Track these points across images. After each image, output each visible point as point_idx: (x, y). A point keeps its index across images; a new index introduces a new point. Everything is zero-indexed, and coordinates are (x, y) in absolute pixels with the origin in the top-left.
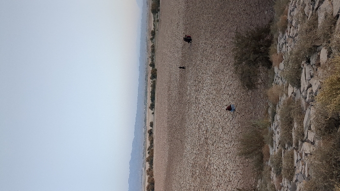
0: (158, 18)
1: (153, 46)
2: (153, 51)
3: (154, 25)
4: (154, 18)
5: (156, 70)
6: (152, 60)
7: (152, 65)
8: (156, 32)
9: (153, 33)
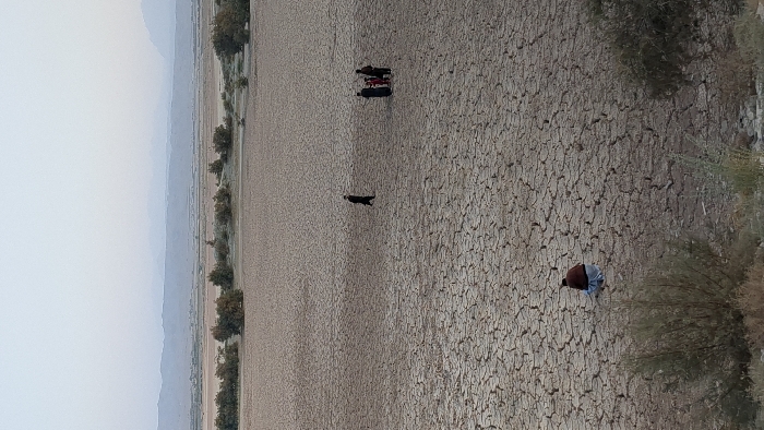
0: (245, 73)
1: (225, 195)
2: (226, 214)
3: (228, 106)
4: (226, 76)
5: (239, 297)
6: (223, 253)
7: (223, 276)
8: (239, 131)
9: (224, 140)
